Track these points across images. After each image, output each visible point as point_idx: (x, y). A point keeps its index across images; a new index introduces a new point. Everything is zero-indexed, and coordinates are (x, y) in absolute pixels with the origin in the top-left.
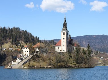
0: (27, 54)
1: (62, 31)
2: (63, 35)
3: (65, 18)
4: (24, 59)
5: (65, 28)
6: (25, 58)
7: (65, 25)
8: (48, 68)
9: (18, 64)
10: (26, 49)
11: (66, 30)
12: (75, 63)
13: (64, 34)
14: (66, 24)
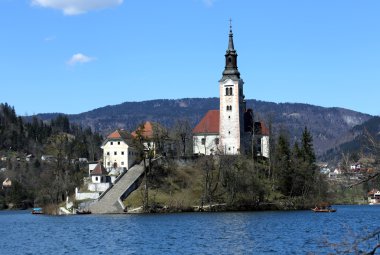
0: (123, 163)
1: (222, 81)
2: (227, 94)
3: (231, 36)
4: (116, 182)
5: (233, 72)
6: (119, 178)
7: (231, 59)
8: (203, 211)
9: (101, 197)
10: (115, 143)
11: (235, 77)
12: (279, 195)
13: (229, 92)
14: (235, 56)
